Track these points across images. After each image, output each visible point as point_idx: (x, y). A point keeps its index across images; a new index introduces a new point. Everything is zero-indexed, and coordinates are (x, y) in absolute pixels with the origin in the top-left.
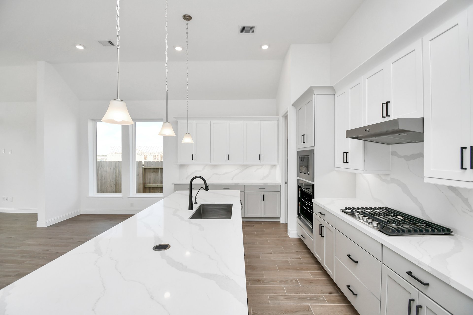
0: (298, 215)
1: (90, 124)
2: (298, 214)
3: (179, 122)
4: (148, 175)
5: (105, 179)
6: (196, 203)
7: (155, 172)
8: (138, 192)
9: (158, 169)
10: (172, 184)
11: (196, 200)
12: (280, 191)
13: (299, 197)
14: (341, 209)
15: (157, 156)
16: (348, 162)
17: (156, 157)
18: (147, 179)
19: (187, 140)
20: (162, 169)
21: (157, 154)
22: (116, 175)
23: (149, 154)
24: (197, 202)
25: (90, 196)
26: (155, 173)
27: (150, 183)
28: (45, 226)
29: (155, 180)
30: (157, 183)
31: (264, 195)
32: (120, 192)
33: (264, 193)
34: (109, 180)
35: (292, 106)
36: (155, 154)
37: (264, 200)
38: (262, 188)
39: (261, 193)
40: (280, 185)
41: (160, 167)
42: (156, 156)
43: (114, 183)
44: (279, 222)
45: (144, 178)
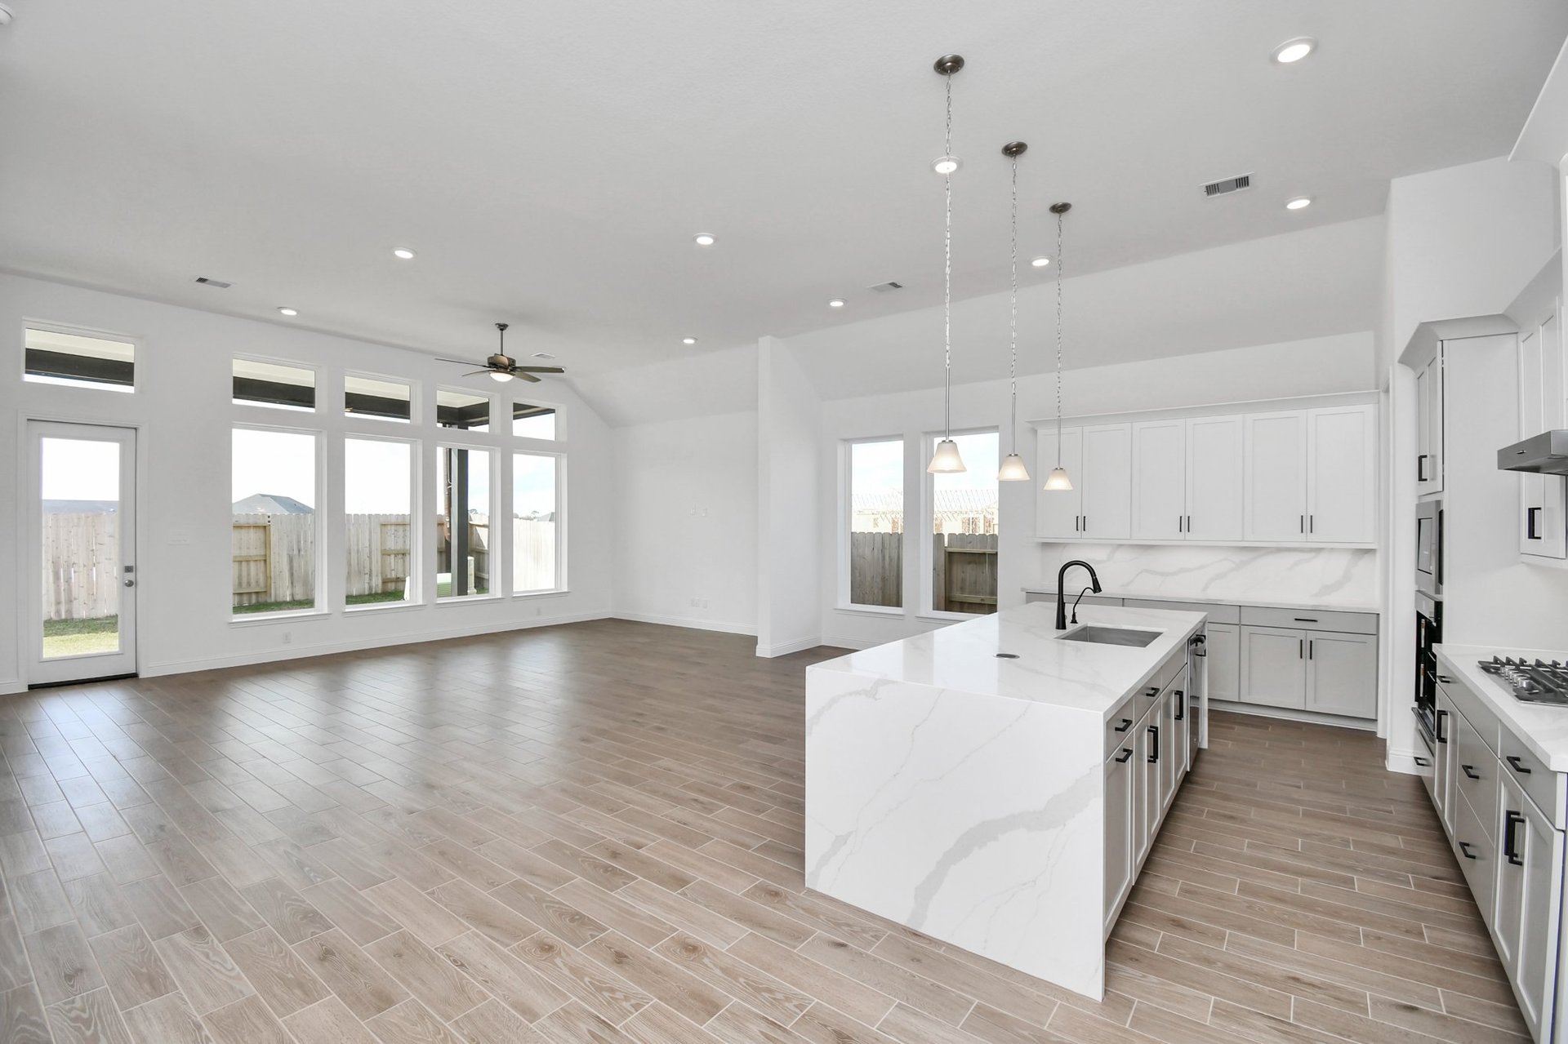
0: (1415, 705)
1: (841, 450)
2: (1418, 698)
3: (1040, 432)
4: (958, 571)
5: (860, 574)
6: (1074, 621)
7: (976, 563)
8: (936, 607)
9: (984, 554)
10: (1023, 590)
11: (1074, 615)
12: (1377, 634)
13: (1423, 646)
14: (1479, 662)
15: (974, 522)
16: (1540, 538)
17: (969, 524)
18: (955, 580)
19: (1058, 484)
20: (997, 553)
21: (971, 516)
22: (883, 567)
23: (950, 515)
24: (1077, 619)
25: (839, 607)
26: (975, 566)
27: (962, 589)
28: (769, 656)
29: (975, 583)
30: (979, 592)
31: (1311, 642)
32: (899, 604)
33: (1312, 636)
34: (869, 579)
35: (1401, 365)
36: (967, 516)
37: (1311, 658)
38: (1306, 619)
39: (1301, 635)
40: (1378, 614)
41: (988, 550)
42: (969, 520)
43: (880, 586)
44: (1375, 733)
45: (947, 576)
